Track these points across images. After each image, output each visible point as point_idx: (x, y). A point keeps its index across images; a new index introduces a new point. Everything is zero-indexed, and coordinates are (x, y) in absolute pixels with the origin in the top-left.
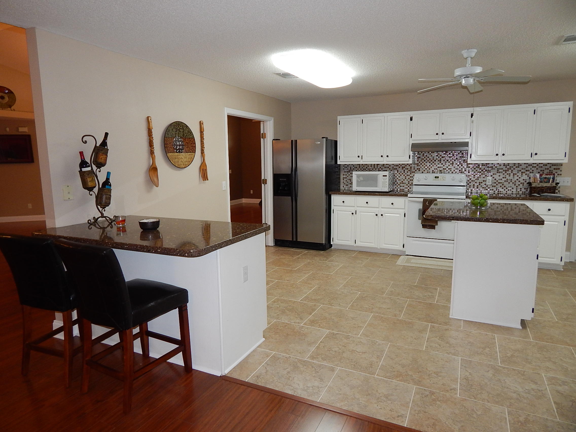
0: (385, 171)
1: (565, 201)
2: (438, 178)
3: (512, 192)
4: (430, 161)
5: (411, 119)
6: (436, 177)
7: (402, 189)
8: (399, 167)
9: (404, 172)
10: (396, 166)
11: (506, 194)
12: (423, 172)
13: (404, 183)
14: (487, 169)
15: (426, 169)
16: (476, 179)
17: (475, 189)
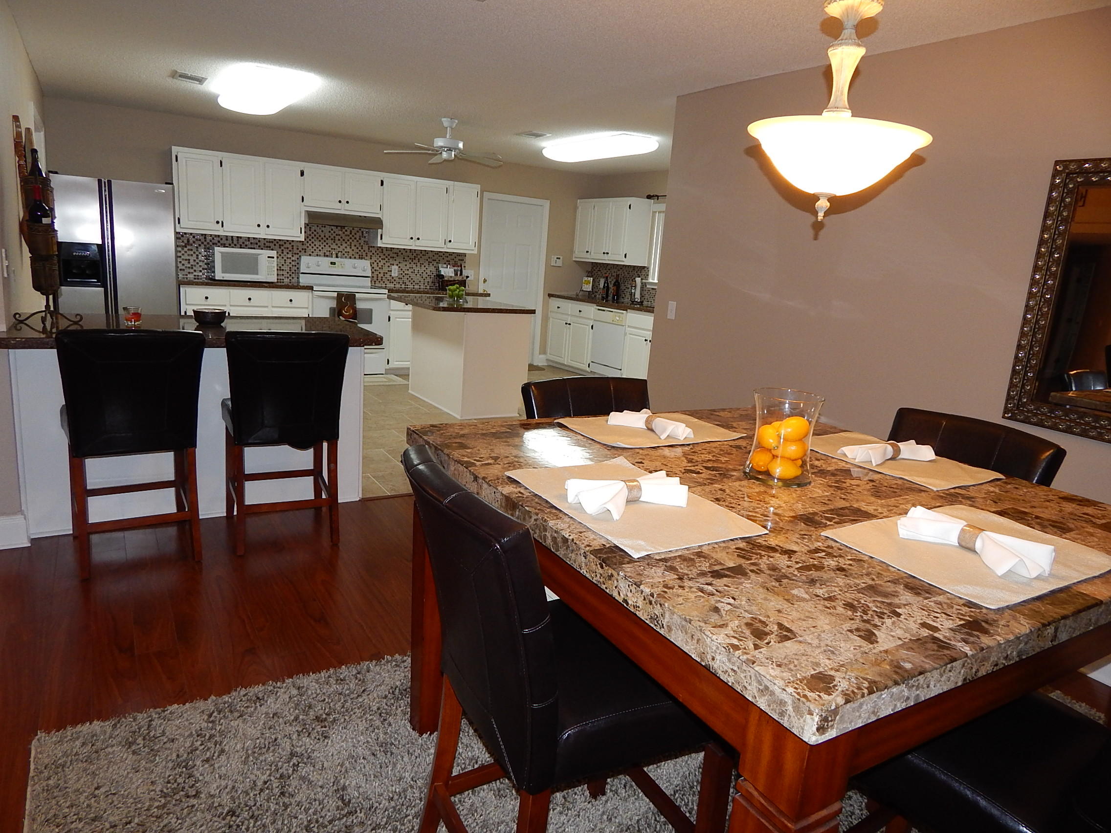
2: (334, 264)
3: (420, 286)
4: (320, 238)
5: (302, 174)
6: (332, 263)
7: (280, 279)
9: (283, 253)
10: (270, 242)
11: (414, 288)
12: (310, 255)
13: (283, 270)
14: (392, 255)
15: (315, 250)
16: (380, 268)
17: (380, 282)
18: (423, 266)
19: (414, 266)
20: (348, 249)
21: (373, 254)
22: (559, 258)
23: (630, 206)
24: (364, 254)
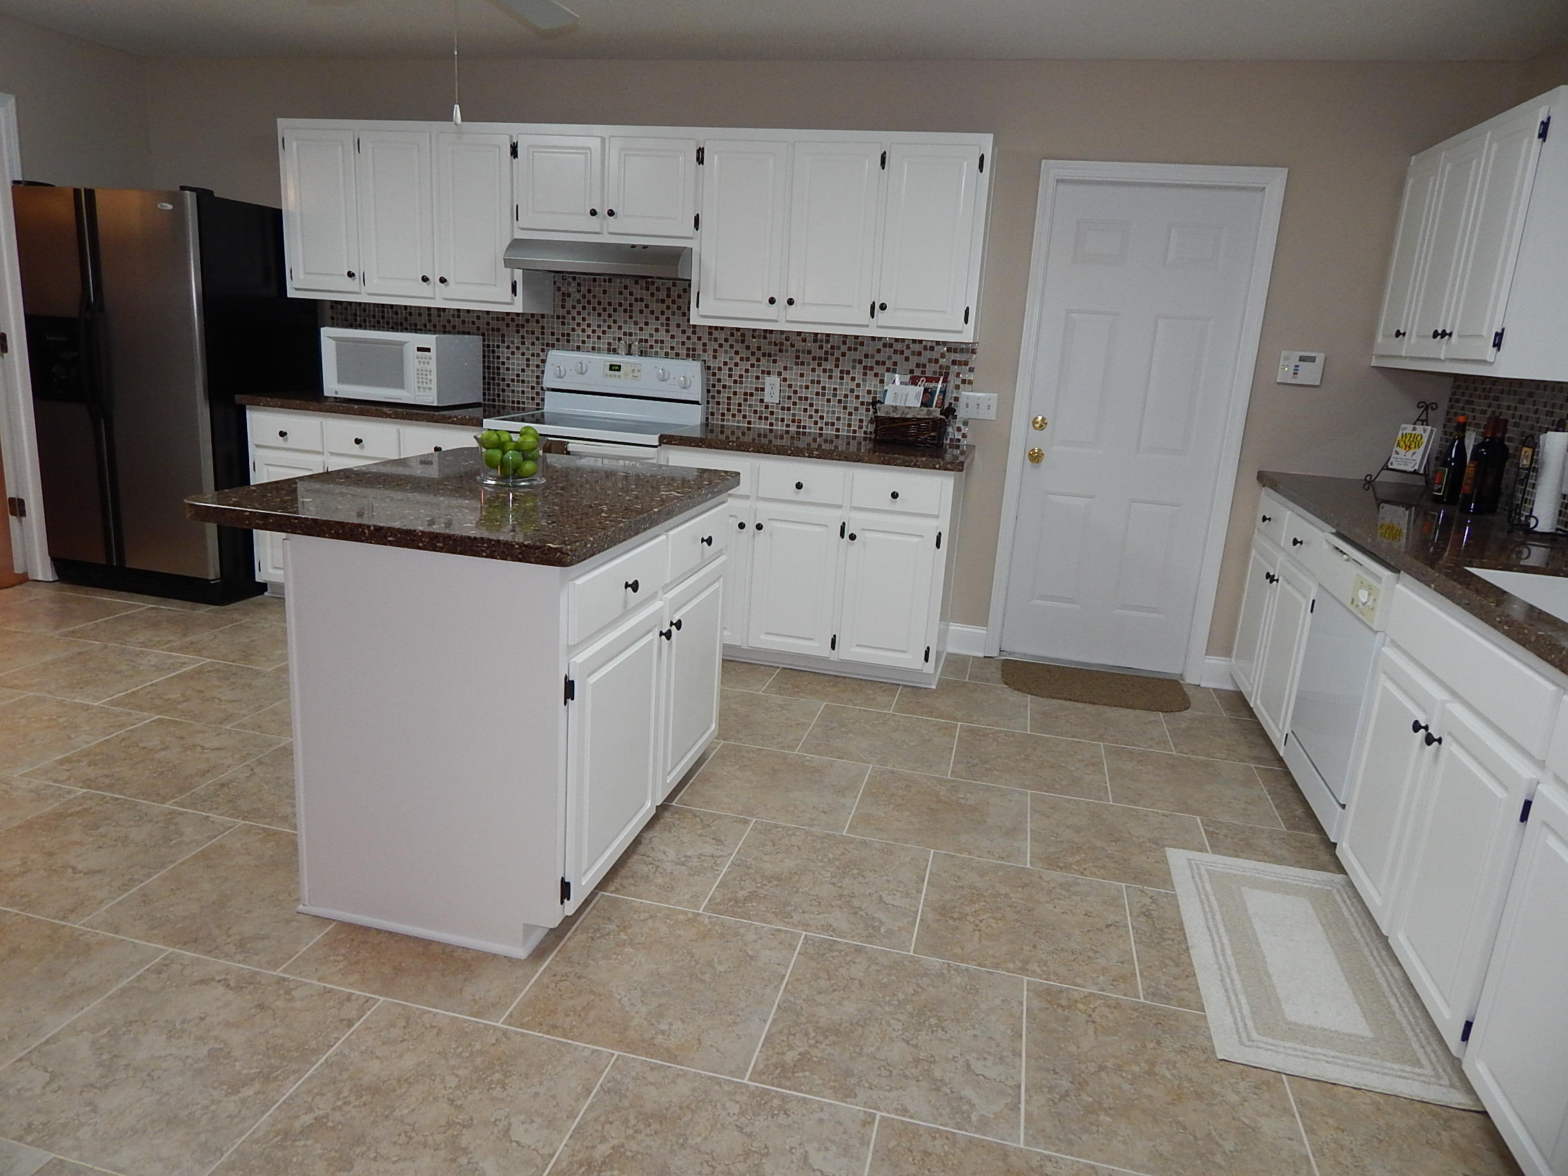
0: (464, 333)
1: (939, 469)
2: (619, 370)
3: (838, 430)
5: (514, 151)
6: (612, 367)
8: (508, 325)
9: (523, 343)
11: (821, 435)
12: (578, 348)
14: (766, 348)
15: (589, 337)
16: (735, 382)
17: (734, 416)
18: (847, 378)
19: (824, 379)
20: (663, 335)
21: (721, 346)
22: (1313, 359)
23: (1545, 125)
24: (700, 347)
